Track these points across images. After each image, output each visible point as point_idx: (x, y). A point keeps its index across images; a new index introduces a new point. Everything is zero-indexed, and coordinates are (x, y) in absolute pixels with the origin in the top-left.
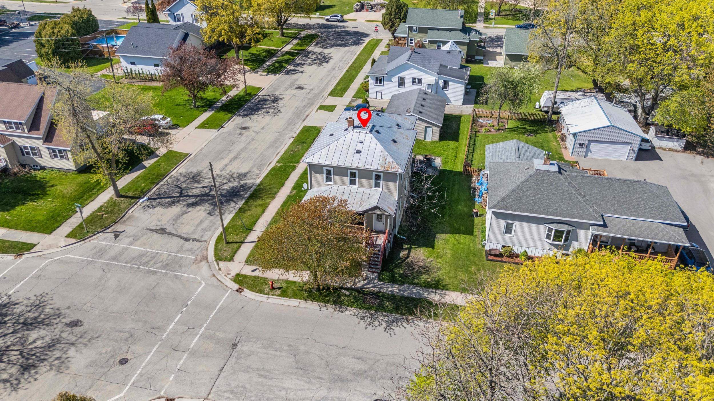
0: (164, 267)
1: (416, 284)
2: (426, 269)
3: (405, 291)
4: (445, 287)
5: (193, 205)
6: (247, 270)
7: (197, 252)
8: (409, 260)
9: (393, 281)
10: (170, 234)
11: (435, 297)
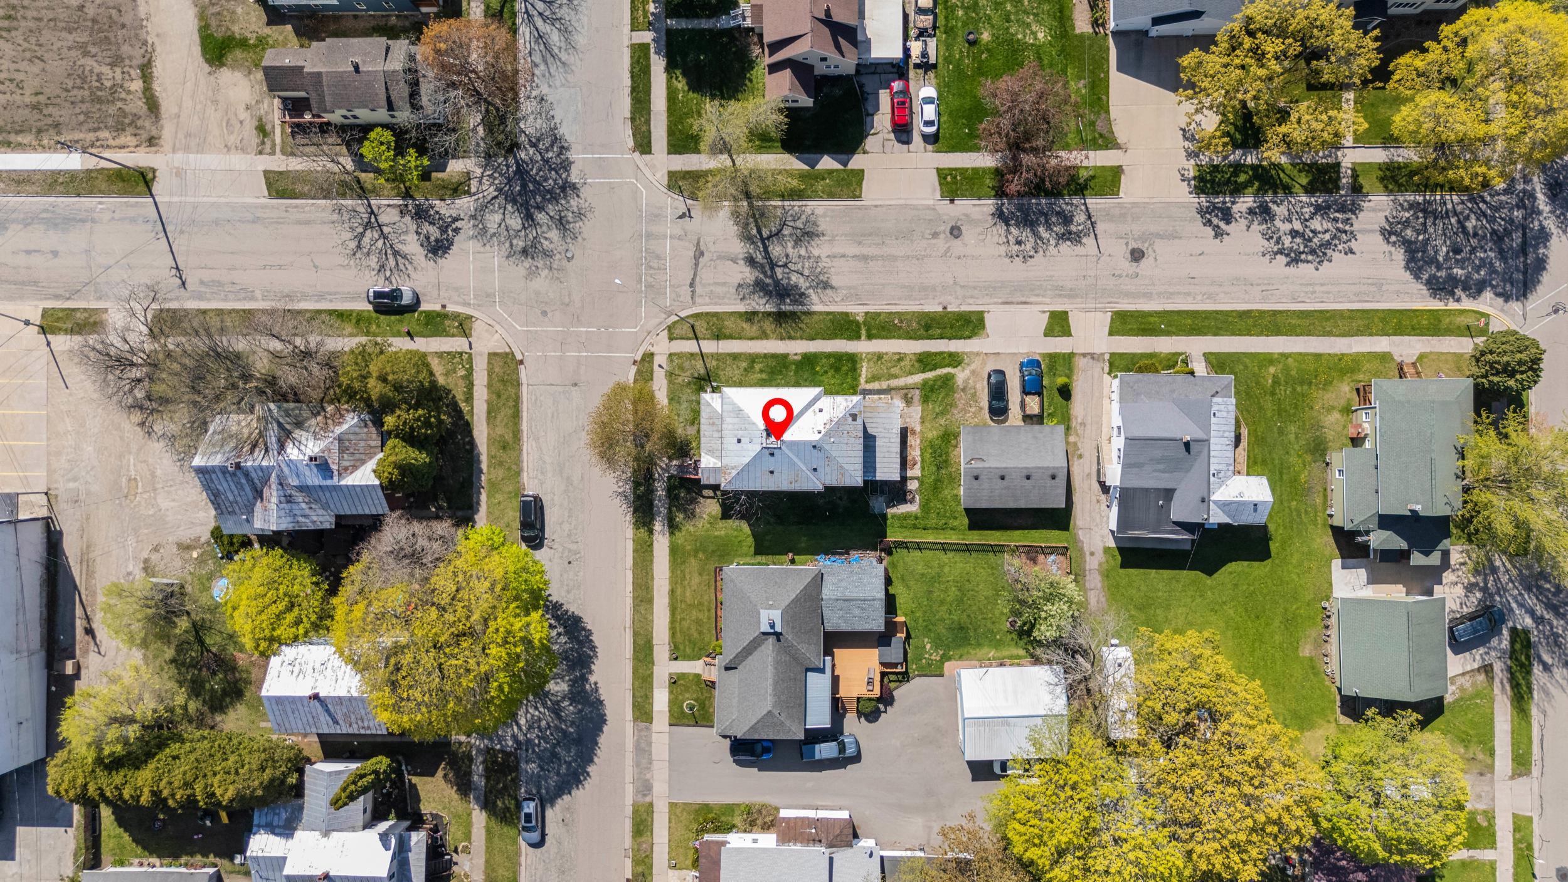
0: (649, 286)
1: (670, 510)
2: (691, 515)
3: (660, 501)
4: (672, 533)
5: (751, 261)
6: (660, 359)
7: (676, 303)
8: (702, 500)
9: (670, 490)
10: (697, 265)
11: (658, 526)
